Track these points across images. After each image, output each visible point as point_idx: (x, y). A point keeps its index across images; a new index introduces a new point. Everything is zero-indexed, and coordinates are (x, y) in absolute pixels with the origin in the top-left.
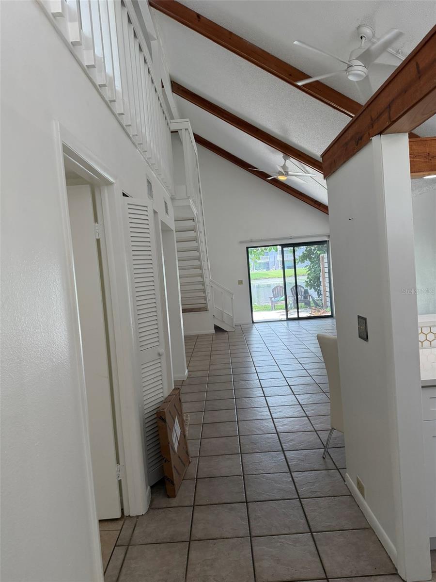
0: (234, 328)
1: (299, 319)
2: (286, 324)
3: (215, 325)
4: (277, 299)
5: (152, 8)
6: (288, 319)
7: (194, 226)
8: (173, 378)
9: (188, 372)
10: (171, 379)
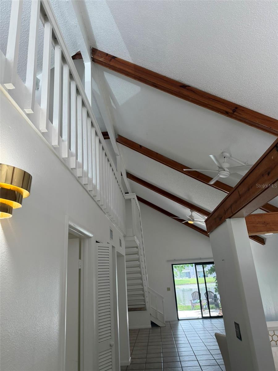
0: (165, 324)
1: (211, 317)
2: (202, 322)
3: (151, 321)
4: (195, 301)
5: (118, 143)
6: (204, 318)
7: (138, 251)
8: (120, 364)
9: (131, 359)
10: (119, 365)
